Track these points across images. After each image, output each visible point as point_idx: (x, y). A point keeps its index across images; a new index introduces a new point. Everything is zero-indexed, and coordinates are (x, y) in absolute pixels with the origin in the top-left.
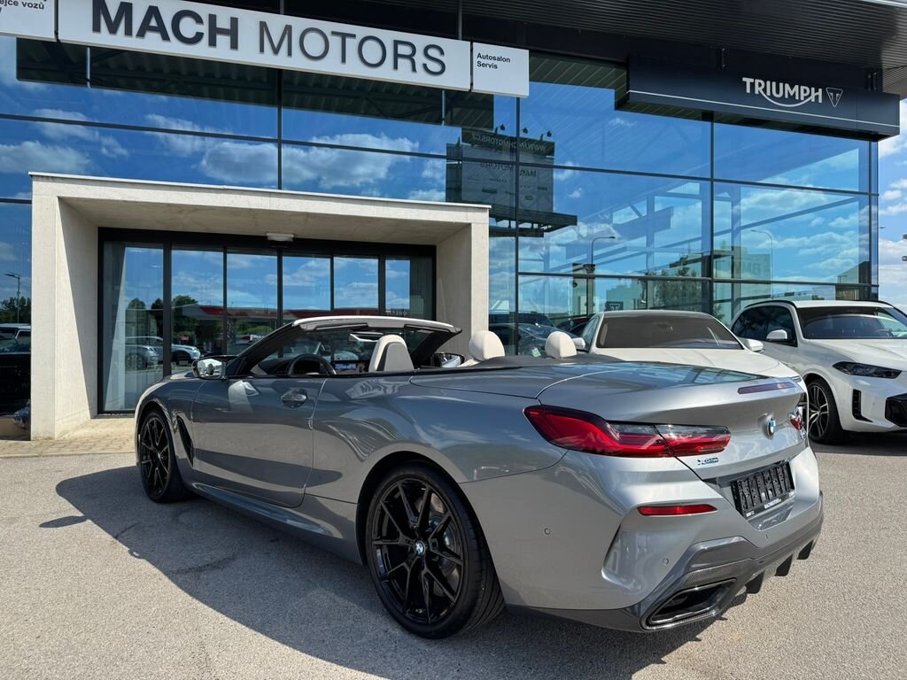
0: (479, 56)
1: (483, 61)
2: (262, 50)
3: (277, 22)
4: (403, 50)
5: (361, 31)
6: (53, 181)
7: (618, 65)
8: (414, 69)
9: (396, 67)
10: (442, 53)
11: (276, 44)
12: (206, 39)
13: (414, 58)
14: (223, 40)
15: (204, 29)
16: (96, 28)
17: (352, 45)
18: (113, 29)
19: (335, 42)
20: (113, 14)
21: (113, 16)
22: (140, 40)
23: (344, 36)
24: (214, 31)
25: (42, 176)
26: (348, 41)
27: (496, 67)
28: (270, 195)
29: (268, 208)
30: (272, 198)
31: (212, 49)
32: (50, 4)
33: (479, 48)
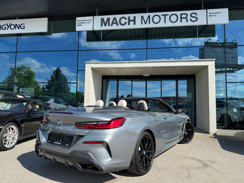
0: (210, 13)
1: (211, 15)
2: (142, 23)
3: (146, 15)
4: (183, 16)
5: (170, 13)
6: (90, 64)
8: (187, 21)
9: (181, 21)
10: (196, 14)
11: (146, 21)
12: (127, 23)
13: (187, 18)
14: (132, 23)
15: (127, 21)
16: (102, 25)
17: (167, 17)
18: (105, 25)
19: (162, 18)
21: (105, 22)
22: (111, 27)
23: (165, 15)
24: (129, 21)
25: (88, 63)
26: (166, 16)
27: (216, 16)
28: (142, 62)
29: (142, 66)
30: (143, 63)
31: (129, 26)
32: (92, 21)
33: (209, 11)
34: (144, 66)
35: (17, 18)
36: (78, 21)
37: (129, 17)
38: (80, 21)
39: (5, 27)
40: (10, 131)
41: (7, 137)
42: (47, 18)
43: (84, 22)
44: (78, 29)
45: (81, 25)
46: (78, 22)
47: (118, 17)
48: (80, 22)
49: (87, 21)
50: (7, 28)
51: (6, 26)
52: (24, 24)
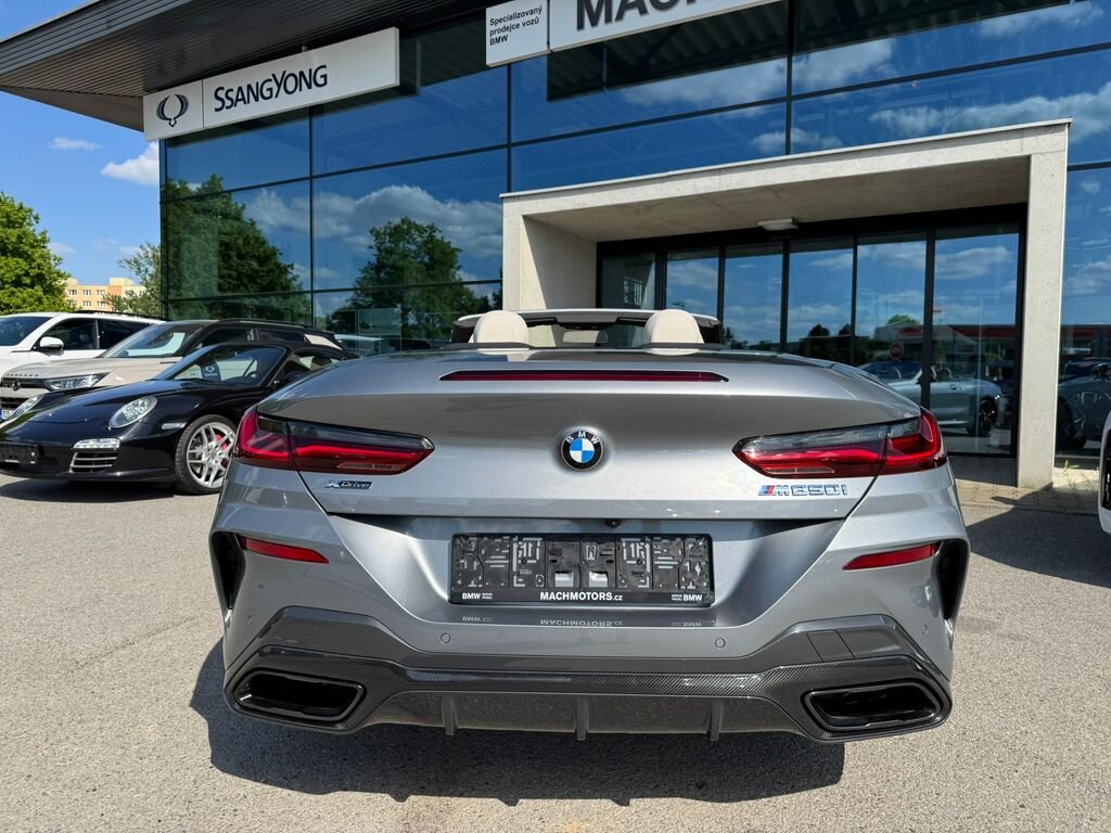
6: (518, 200)
16: (580, 26)
18: (594, 23)
20: (594, 3)
21: (595, 7)
22: (619, 23)
25: (510, 197)
28: (720, 171)
29: (717, 190)
30: (722, 176)
31: (691, 6)
32: (543, 16)
34: (726, 189)
35: (303, 48)
36: (494, 22)
38: (500, 21)
39: (270, 90)
40: (210, 440)
41: (203, 456)
42: (394, 28)
43: (514, 22)
44: (495, 55)
45: (505, 38)
46: (493, 28)
48: (500, 26)
49: (526, 19)
50: (274, 95)
51: (273, 85)
52: (324, 67)
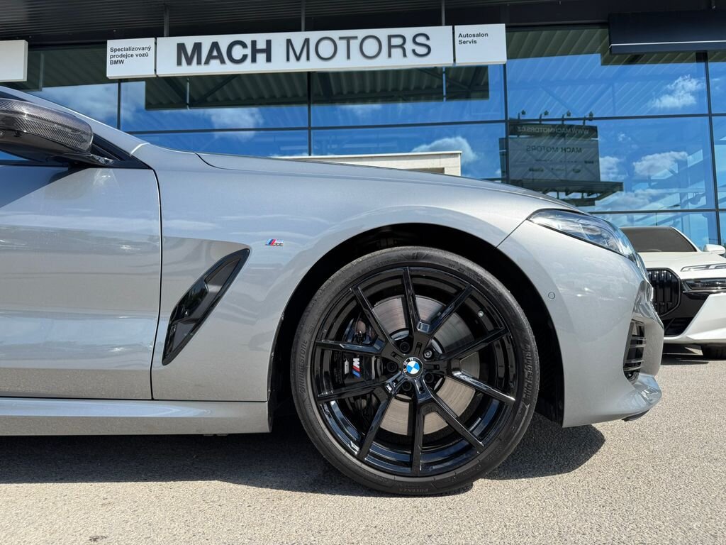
0: (460, 35)
1: (463, 39)
2: (288, 59)
3: (298, 38)
4: (395, 41)
5: (361, 33)
7: (602, 25)
8: (405, 55)
9: (390, 55)
10: (428, 38)
11: (298, 54)
12: (249, 59)
13: (405, 46)
14: (261, 57)
15: (248, 51)
16: (179, 63)
18: (189, 62)
19: (342, 45)
20: (189, 51)
21: (189, 53)
22: (206, 67)
23: (348, 39)
24: (255, 51)
26: (352, 42)
27: (475, 42)
31: (254, 65)
32: (152, 53)
33: (460, 29)
36: (113, 50)
37: (254, 43)
38: (119, 50)
42: (24, 41)
43: (130, 52)
44: (112, 71)
45: (122, 62)
46: (113, 54)
47: (224, 40)
48: (117, 53)
49: (138, 52)
